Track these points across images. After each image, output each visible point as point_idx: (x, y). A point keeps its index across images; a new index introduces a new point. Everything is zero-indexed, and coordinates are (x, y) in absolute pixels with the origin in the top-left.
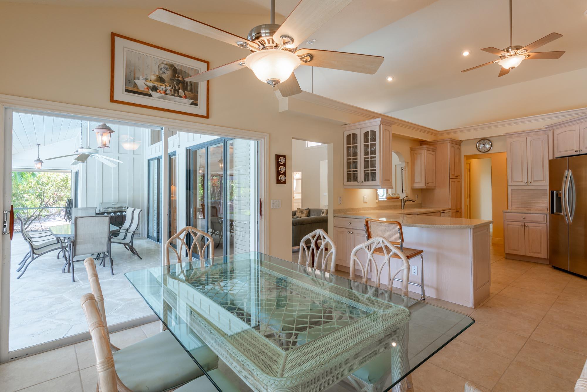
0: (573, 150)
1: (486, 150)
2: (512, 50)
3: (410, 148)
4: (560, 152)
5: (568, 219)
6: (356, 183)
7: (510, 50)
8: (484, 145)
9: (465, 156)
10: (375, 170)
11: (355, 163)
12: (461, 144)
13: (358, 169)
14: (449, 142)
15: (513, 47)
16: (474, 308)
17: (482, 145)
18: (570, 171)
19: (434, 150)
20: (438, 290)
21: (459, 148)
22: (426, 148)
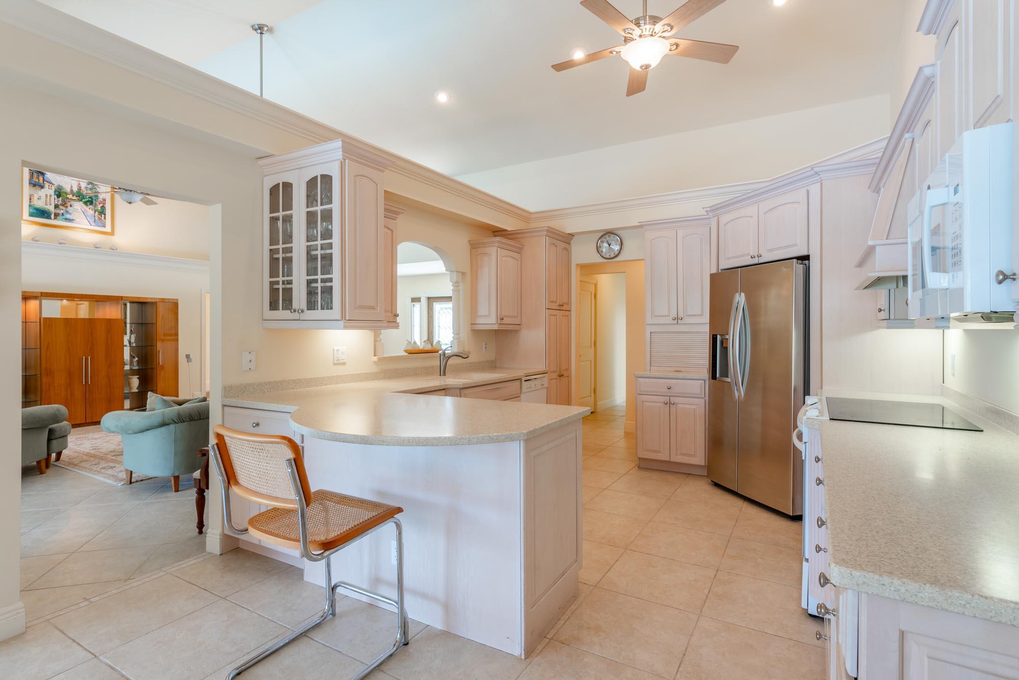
0: (748, 254)
1: (612, 256)
2: (645, 24)
3: (469, 241)
4: (729, 258)
5: (739, 390)
6: (287, 314)
7: (642, 22)
8: (609, 245)
9: (577, 265)
10: (331, 280)
11: (288, 261)
12: (572, 241)
13: (294, 278)
14: (544, 233)
15: (647, 17)
16: (525, 659)
17: (605, 245)
18: (743, 294)
19: (520, 250)
20: (448, 608)
21: (566, 249)
22: (499, 242)
